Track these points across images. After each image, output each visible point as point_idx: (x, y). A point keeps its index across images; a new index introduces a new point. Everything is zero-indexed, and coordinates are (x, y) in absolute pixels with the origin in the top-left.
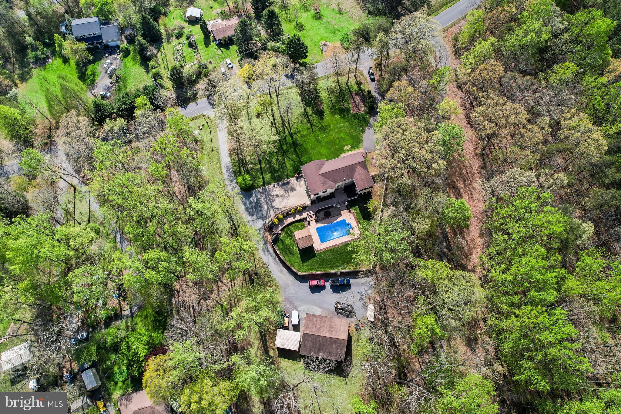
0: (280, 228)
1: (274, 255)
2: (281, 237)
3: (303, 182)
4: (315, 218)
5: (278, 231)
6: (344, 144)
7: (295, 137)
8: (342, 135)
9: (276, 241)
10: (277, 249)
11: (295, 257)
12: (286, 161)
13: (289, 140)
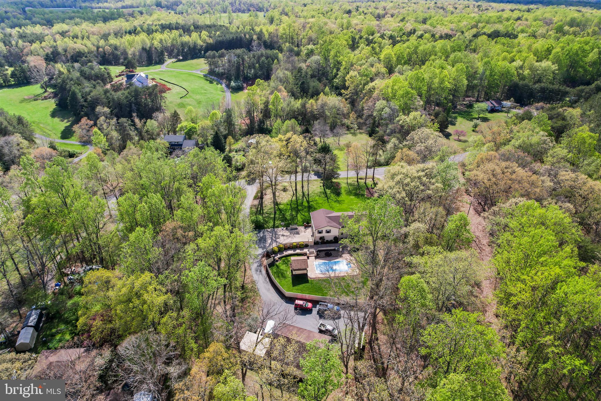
0: (279, 256)
1: (266, 275)
2: (277, 263)
3: (309, 230)
4: (315, 254)
5: (276, 258)
7: (311, 203)
9: (271, 265)
10: (270, 271)
11: (286, 280)
12: (298, 215)
13: (306, 204)
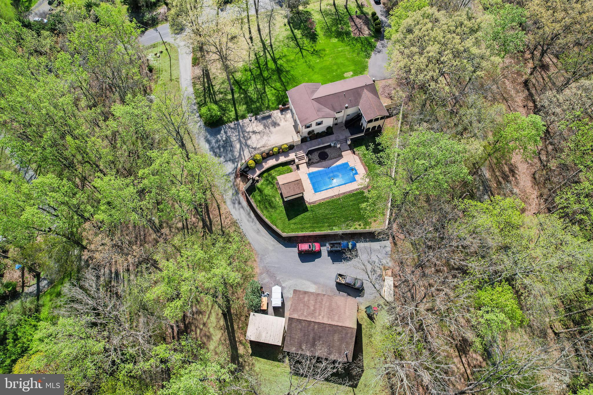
0: (258, 172)
1: (248, 208)
2: (259, 185)
3: (289, 115)
4: (306, 159)
5: (255, 176)
6: (343, 70)
7: (279, 62)
8: (340, 60)
9: (251, 190)
10: (252, 201)
11: (278, 211)
12: (267, 90)
13: (271, 65)
